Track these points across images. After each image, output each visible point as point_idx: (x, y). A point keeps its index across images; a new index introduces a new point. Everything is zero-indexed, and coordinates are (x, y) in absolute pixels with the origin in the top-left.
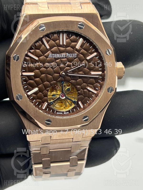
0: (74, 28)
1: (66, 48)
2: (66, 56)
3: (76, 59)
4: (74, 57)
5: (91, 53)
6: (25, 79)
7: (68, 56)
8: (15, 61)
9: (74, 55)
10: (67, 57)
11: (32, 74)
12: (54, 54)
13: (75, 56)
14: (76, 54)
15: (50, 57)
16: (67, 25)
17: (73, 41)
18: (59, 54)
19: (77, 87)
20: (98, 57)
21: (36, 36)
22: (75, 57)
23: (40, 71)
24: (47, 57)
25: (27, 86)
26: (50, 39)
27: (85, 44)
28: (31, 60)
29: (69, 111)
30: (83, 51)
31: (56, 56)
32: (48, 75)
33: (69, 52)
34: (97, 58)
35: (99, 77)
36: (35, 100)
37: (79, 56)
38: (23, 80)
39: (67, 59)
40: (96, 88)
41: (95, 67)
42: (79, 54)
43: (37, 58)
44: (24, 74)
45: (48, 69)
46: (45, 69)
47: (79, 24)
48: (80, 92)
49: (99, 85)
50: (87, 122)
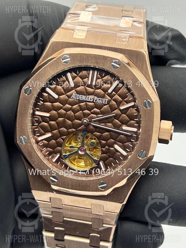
0: (107, 66)
1: (96, 90)
2: (94, 100)
3: (105, 106)
4: (103, 103)
5: (127, 102)
6: (37, 119)
7: (96, 100)
8: (27, 95)
9: (104, 101)
10: (95, 101)
11: (47, 115)
12: (79, 95)
13: (105, 102)
14: (107, 100)
15: (72, 97)
16: (97, 61)
18: (85, 96)
19: (102, 142)
20: (136, 109)
21: (56, 68)
22: (105, 103)
23: (58, 113)
24: (69, 97)
25: (38, 129)
26: (77, 76)
27: (121, 89)
28: (49, 97)
30: (117, 97)
31: (81, 97)
32: (67, 120)
33: (98, 95)
35: (133, 135)
36: (45, 148)
37: (110, 103)
38: (34, 121)
39: (95, 104)
40: (127, 149)
41: (129, 121)
42: (111, 100)
43: (56, 96)
44: (37, 113)
45: (68, 112)
46: (64, 111)
47: (114, 61)
48: (104, 149)
49: (132, 145)
50: (104, 190)
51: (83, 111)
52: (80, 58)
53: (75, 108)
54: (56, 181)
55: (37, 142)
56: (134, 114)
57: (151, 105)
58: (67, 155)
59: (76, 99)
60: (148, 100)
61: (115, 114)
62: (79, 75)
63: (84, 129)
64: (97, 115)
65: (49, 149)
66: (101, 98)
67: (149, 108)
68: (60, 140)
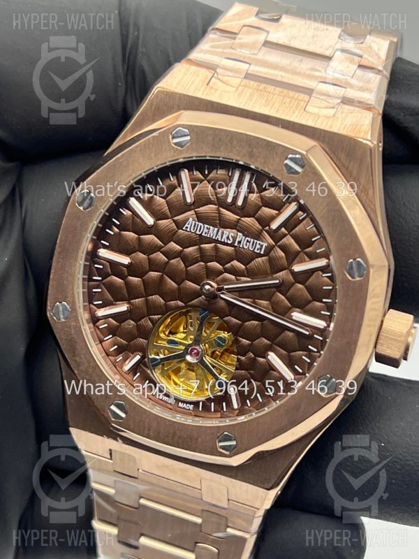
0: (272, 165)
1: (242, 219)
2: (234, 241)
3: (260, 259)
4: (256, 251)
5: (312, 257)
6: (101, 267)
7: (240, 242)
8: (81, 208)
9: (258, 246)
10: (236, 244)
11: (125, 260)
12: (204, 224)
13: (261, 249)
14: (265, 245)
15: (187, 228)
16: (253, 150)
17: (268, 203)
18: (216, 229)
19: (241, 341)
20: (329, 275)
21: (156, 155)
22: (258, 251)
23: (149, 259)
24: (180, 225)
25: (100, 290)
26: (203, 178)
27: (301, 225)
28: (133, 218)
29: (196, 404)
30: (289, 240)
31: (206, 230)
32: (167, 278)
33: (247, 232)
34: (327, 277)
35: (315, 336)
36: (111, 336)
37: (272, 253)
38: (95, 269)
39: (236, 250)
40: (296, 367)
41: (310, 302)
42: (274, 246)
43: (150, 220)
44: (103, 252)
45: (173, 261)
46: (164, 257)
47: (290, 156)
48: (243, 358)
49: (309, 359)
50: (227, 453)
51: (206, 262)
52: (213, 140)
53: (190, 253)
54: (123, 415)
55: (94, 320)
56: (324, 288)
57: (365, 272)
58: (157, 360)
59: (195, 233)
60: (359, 259)
61: (278, 281)
62: (208, 178)
63: (204, 305)
64: (238, 278)
65: (119, 338)
66: (251, 238)
67: (358, 279)
68: (146, 322)
